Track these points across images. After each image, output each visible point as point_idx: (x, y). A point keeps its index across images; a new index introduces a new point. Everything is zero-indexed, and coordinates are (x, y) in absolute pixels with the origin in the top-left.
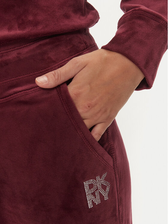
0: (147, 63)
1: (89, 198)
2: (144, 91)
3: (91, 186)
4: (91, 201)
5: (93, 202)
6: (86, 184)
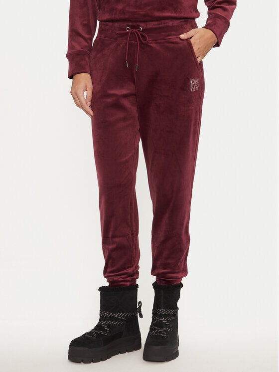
0: (220, 36)
1: (192, 87)
2: (217, 48)
3: (193, 82)
4: (192, 88)
5: (192, 90)
6: (191, 81)
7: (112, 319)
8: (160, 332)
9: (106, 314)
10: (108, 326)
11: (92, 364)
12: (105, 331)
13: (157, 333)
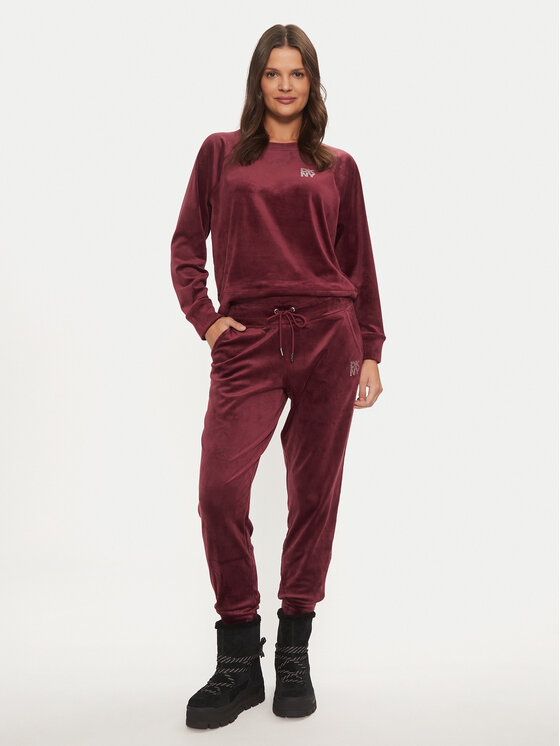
7: (235, 665)
8: (294, 678)
9: (228, 660)
10: (232, 675)
11: (220, 729)
12: (230, 682)
13: (290, 678)
